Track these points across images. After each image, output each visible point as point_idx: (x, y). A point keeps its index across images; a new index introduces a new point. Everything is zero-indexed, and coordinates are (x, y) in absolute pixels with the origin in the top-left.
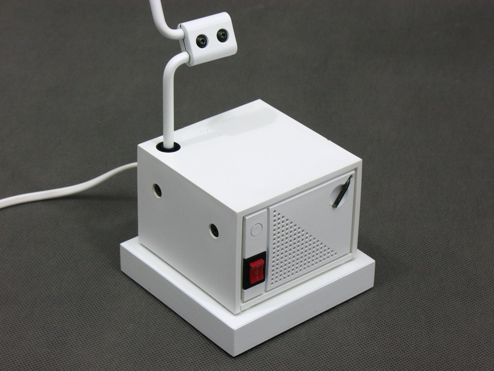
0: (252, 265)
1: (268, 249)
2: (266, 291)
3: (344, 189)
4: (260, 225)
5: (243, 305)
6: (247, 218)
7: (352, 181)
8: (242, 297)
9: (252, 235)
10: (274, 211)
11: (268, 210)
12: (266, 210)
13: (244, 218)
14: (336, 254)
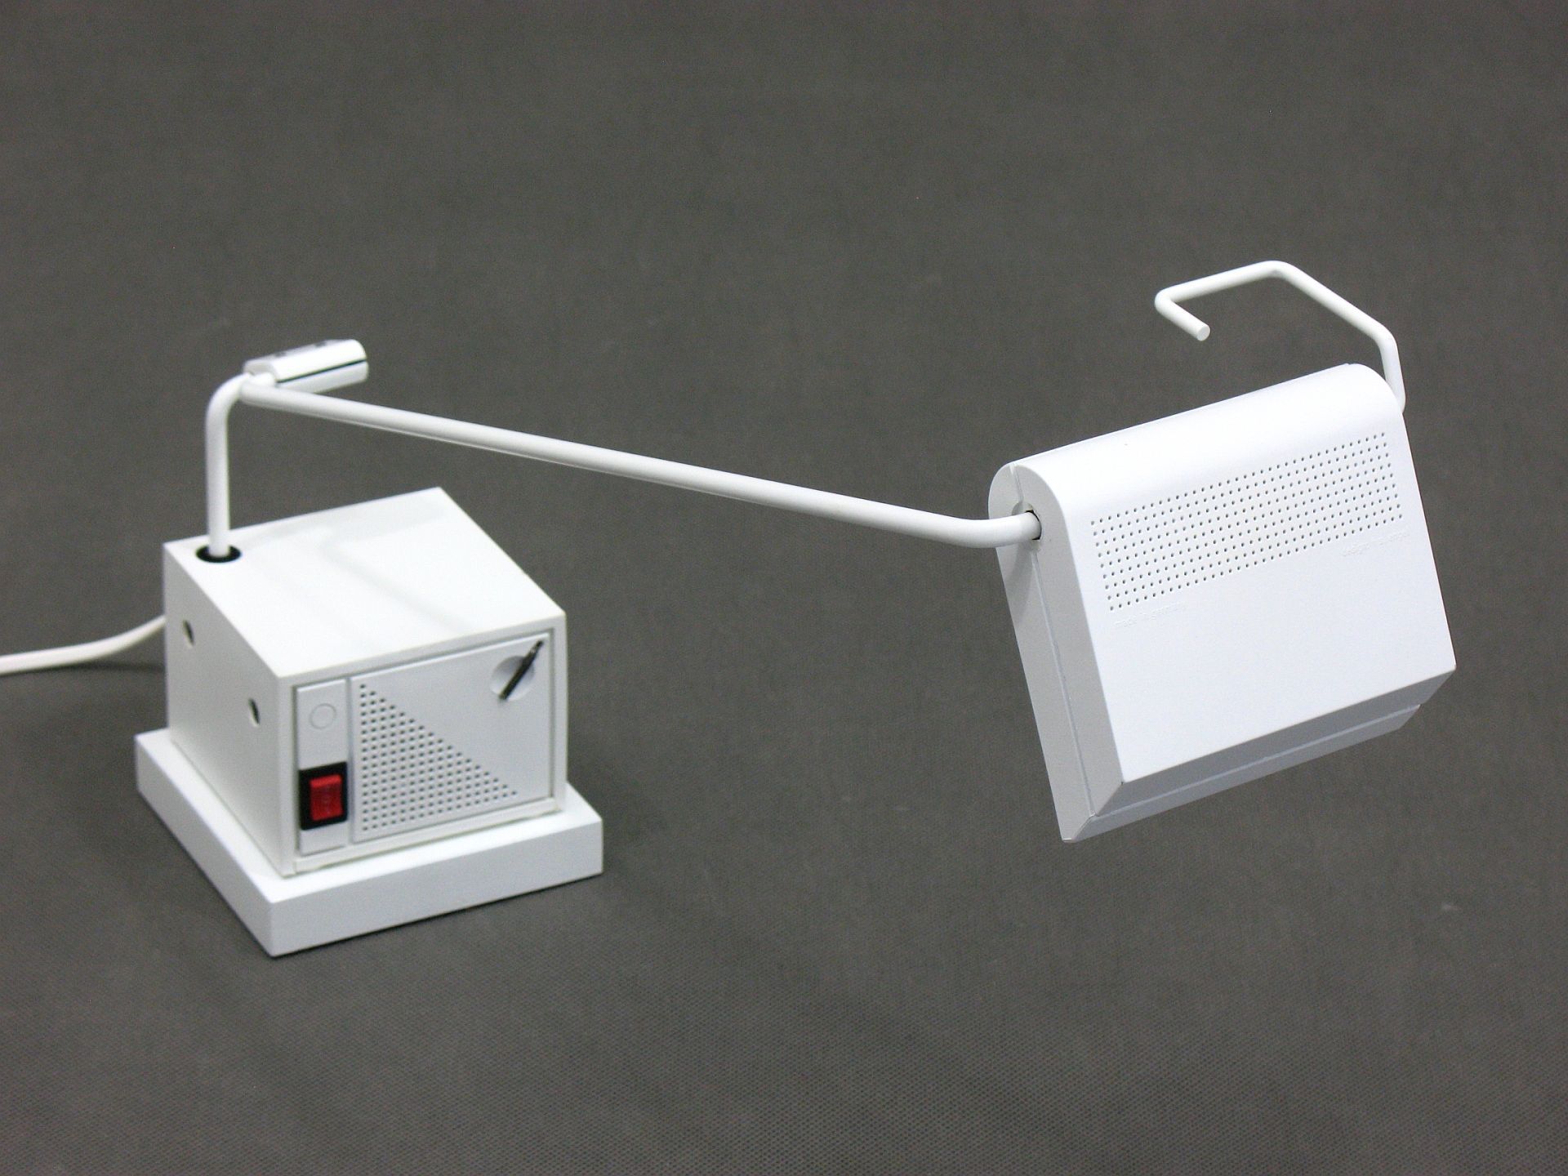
0: (317, 784)
1: (351, 757)
2: (353, 842)
3: (523, 667)
4: (329, 708)
5: (299, 860)
6: (301, 690)
7: (544, 653)
8: (298, 846)
9: (313, 725)
10: (363, 687)
11: (348, 681)
12: (343, 681)
13: (294, 690)
14: (514, 793)
